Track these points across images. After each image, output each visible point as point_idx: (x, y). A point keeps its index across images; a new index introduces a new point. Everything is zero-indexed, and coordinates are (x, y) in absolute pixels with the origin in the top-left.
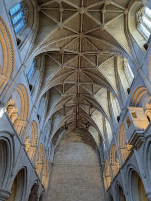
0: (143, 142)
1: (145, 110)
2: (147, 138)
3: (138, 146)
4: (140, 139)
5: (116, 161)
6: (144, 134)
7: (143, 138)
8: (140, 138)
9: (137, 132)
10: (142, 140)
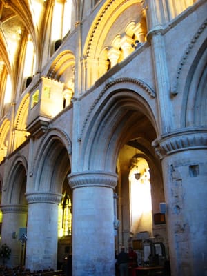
0: (44, 133)
1: (65, 88)
2: (50, 130)
3: (37, 136)
4: (42, 129)
5: (5, 143)
6: (48, 123)
7: (45, 128)
8: (42, 127)
9: (41, 118)
10: (44, 131)
